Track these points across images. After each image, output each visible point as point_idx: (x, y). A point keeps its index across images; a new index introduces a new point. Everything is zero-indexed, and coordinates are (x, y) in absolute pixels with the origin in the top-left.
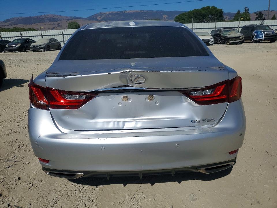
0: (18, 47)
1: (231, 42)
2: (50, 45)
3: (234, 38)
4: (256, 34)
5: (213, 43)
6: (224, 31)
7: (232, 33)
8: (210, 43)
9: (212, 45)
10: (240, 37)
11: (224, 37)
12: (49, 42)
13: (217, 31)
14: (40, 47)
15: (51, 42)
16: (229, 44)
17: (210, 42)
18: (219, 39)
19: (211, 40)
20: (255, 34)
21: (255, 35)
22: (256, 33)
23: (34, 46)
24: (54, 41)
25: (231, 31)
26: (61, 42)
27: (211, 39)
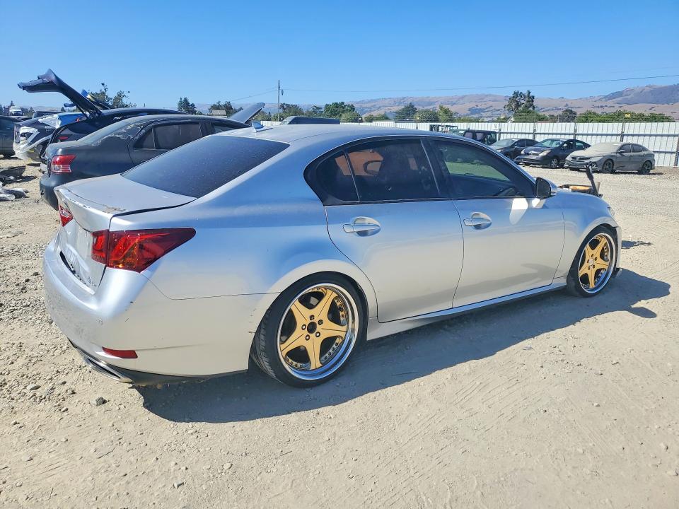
0: (543, 157)
2: (614, 160)
12: (615, 151)
14: (586, 161)
15: (623, 152)
23: (574, 158)
24: (634, 151)
26: (656, 155)
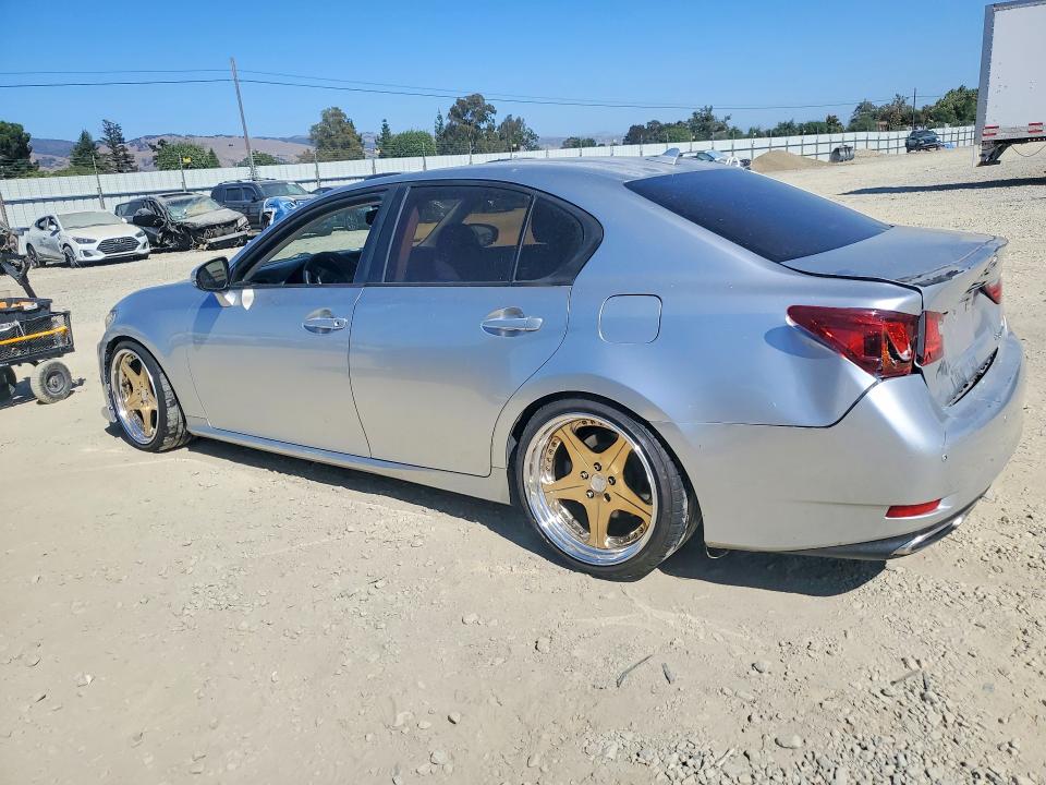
1: (213, 240)
3: (219, 225)
4: (274, 210)
5: (148, 249)
6: (174, 204)
7: (199, 211)
8: (139, 250)
9: (144, 257)
10: (236, 221)
11: (180, 226)
13: (142, 203)
16: (207, 249)
17: (139, 246)
18: (160, 235)
19: (139, 239)
20: (270, 210)
21: (271, 213)
22: (273, 205)
25: (194, 204)
27: (139, 235)
